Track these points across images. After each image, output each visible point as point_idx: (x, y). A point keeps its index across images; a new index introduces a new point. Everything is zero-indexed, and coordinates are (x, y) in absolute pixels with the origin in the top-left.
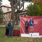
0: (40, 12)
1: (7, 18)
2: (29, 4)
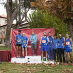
0: (48, 23)
1: (4, 33)
2: (32, 12)
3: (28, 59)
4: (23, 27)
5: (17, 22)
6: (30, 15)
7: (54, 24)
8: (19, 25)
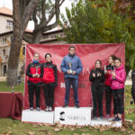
0: (109, 33)
1: (4, 50)
3: (62, 113)
4: (50, 39)
5: (36, 26)
6: (67, 10)
7: (123, 35)
8: (40, 34)
